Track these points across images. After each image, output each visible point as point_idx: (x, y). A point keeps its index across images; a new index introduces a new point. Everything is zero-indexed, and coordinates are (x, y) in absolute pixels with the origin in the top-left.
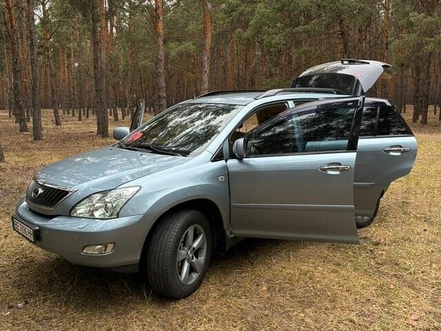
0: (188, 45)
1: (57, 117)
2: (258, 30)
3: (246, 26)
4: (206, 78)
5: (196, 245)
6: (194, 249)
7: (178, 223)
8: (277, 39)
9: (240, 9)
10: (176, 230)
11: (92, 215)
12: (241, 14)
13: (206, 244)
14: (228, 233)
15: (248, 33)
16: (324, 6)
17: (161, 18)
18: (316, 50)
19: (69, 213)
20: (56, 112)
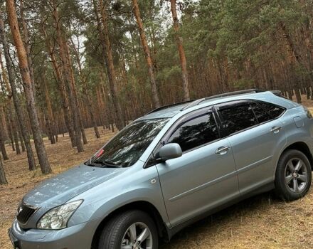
0: (176, 68)
1: (97, 132)
2: (223, 47)
3: (214, 46)
4: (186, 90)
5: (140, 238)
6: (139, 242)
7: (118, 226)
8: (236, 51)
9: (208, 36)
10: (117, 231)
11: (50, 227)
12: (210, 39)
13: (151, 236)
14: (168, 224)
15: (217, 51)
16: (268, 21)
17: (149, 55)
18: (268, 53)
19: (36, 227)
20: (96, 129)
